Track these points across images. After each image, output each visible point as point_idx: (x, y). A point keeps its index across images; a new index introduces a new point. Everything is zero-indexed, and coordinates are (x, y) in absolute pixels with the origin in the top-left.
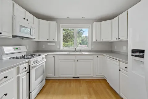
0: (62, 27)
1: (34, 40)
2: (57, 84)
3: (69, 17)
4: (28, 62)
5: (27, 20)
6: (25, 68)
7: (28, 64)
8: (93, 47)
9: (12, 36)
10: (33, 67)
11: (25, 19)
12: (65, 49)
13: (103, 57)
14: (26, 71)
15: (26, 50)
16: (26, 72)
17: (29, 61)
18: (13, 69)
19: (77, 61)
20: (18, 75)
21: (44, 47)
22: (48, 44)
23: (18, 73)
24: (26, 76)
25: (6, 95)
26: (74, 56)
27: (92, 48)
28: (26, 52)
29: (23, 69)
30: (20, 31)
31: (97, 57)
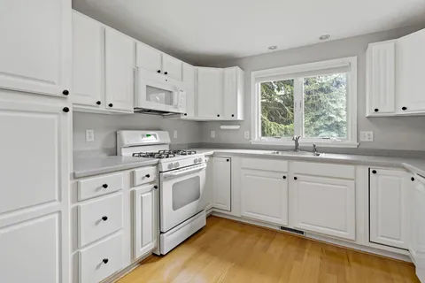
0: (257, 79)
1: (183, 117)
2: (235, 233)
3: (275, 47)
4: (157, 165)
5: (166, 73)
6: (148, 176)
7: (157, 168)
8: (368, 136)
9: (133, 110)
10: (166, 178)
11: (159, 72)
12: (267, 140)
13: (401, 172)
14: (151, 183)
15: (168, 141)
16: (152, 186)
17: (158, 163)
18: (122, 173)
19: (295, 178)
20: (132, 189)
21: (213, 134)
22: (222, 127)
23: (132, 183)
24: (150, 194)
25: (105, 219)
26: (286, 162)
27: (361, 140)
28: (170, 145)
29: (143, 178)
30: (148, 99)
31: (374, 172)
